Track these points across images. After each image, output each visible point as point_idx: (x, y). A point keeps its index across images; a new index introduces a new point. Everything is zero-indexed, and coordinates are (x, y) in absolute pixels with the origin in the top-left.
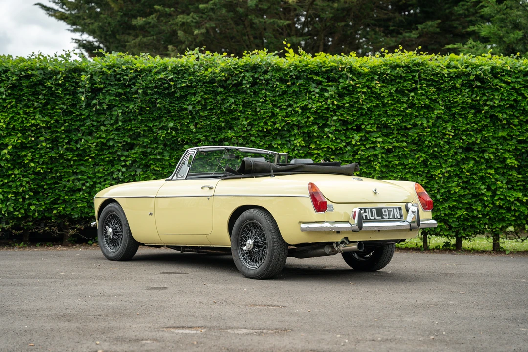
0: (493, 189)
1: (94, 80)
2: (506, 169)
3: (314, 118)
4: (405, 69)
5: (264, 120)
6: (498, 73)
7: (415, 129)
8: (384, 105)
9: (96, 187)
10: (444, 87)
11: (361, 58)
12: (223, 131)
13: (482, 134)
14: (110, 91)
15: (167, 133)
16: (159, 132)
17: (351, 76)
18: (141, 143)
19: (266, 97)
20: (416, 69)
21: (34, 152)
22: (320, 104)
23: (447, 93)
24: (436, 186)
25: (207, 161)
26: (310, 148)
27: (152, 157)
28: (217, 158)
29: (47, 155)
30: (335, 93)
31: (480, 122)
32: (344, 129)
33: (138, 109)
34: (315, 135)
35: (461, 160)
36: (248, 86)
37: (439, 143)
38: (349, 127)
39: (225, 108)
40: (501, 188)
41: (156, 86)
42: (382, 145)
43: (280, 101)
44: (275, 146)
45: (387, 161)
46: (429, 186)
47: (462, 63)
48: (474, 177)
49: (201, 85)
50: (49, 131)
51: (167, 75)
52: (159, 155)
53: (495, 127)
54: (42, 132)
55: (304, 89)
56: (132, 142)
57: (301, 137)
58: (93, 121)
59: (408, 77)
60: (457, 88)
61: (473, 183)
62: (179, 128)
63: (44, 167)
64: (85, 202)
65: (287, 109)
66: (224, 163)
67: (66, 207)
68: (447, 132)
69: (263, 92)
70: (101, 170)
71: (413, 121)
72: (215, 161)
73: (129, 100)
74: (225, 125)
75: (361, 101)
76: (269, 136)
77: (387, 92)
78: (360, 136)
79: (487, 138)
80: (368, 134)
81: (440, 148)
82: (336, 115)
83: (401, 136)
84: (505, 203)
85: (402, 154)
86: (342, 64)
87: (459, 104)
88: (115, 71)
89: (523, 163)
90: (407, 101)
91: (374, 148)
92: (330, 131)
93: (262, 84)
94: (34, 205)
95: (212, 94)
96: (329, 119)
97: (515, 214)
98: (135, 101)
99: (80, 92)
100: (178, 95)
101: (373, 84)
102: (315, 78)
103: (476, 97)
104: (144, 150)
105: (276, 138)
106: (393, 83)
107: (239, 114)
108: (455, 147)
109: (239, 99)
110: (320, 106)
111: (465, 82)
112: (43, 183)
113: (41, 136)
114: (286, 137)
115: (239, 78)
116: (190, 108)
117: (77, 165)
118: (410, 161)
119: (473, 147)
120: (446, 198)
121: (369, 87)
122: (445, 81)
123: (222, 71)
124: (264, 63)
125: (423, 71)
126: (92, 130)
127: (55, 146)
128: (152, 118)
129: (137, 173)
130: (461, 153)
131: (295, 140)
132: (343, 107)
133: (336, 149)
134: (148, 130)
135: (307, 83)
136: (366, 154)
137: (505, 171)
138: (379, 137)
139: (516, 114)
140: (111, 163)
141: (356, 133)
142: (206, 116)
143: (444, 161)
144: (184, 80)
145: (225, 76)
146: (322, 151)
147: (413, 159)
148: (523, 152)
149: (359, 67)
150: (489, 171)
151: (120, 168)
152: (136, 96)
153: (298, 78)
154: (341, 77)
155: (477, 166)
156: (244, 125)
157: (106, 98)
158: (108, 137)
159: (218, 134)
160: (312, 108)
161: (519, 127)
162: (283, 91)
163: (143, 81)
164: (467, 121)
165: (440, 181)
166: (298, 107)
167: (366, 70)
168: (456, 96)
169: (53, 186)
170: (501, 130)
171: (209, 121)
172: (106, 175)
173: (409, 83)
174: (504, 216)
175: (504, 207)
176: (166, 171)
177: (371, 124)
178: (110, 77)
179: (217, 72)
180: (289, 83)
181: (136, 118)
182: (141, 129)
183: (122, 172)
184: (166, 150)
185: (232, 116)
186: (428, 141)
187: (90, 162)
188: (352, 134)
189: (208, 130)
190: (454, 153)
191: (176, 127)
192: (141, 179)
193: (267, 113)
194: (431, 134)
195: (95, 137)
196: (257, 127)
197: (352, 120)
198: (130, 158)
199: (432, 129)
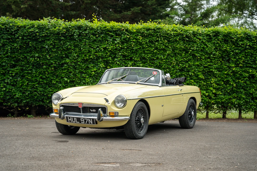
2: (199, 80)
3: (110, 54)
4: (153, 31)
5: (85, 54)
6: (195, 35)
8: (143, 48)
10: (171, 40)
11: (132, 24)
12: (64, 59)
13: (188, 63)
14: (4, 37)
15: (35, 59)
16: (30, 59)
17: (127, 33)
18: (20, 64)
19: (85, 42)
20: (158, 31)
22: (113, 47)
23: (173, 43)
25: (55, 74)
26: (107, 68)
27: (26, 72)
30: (120, 42)
31: (188, 57)
32: (124, 59)
33: (19, 47)
34: (110, 62)
35: (179, 75)
36: (77, 37)
37: (169, 67)
38: (127, 58)
39: (65, 47)
41: (29, 35)
43: (93, 44)
44: (90, 67)
47: (179, 29)
49: (52, 35)
51: (34, 30)
52: (30, 71)
53: (194, 60)
55: (105, 39)
56: (15, 63)
57: (103, 63)
59: (154, 35)
60: (177, 41)
65: (96, 49)
66: (63, 75)
68: (173, 62)
69: (84, 40)
71: (157, 56)
72: (60, 74)
73: (13, 42)
74: (65, 56)
75: (132, 46)
76: (87, 62)
77: (144, 42)
78: (132, 63)
79: (190, 65)
80: (135, 62)
81: (169, 69)
82: (121, 53)
83: (151, 63)
86: (123, 27)
88: (6, 26)
89: (206, 77)
90: (154, 46)
92: (118, 60)
93: (84, 36)
95: (58, 40)
96: (117, 54)
97: (202, 101)
98: (18, 42)
100: (40, 40)
101: (138, 37)
102: (110, 34)
103: (186, 45)
104: (22, 68)
105: (91, 63)
106: (147, 37)
107: (72, 51)
108: (176, 69)
109: (72, 43)
111: (181, 38)
114: (95, 63)
115: (72, 32)
116: (47, 47)
119: (184, 69)
121: (136, 39)
122: (172, 38)
123: (63, 28)
124: (85, 25)
125: (161, 32)
129: (18, 80)
130: (179, 72)
131: (100, 64)
132: (124, 49)
134: (24, 58)
135: (106, 36)
137: (198, 81)
138: (141, 64)
139: (203, 54)
140: (4, 74)
141: (130, 61)
142: (55, 51)
144: (43, 33)
145: (65, 31)
148: (206, 72)
149: (131, 29)
150: (191, 81)
151: (9, 77)
152: (18, 40)
153: (102, 33)
154: (122, 33)
156: (74, 57)
157: (1, 41)
158: (2, 61)
159: (61, 61)
160: (109, 48)
161: (205, 60)
162: (94, 40)
163: (21, 32)
164: (182, 57)
166: (102, 48)
167: (135, 31)
168: (177, 45)
170: (197, 61)
171: (57, 54)
173: (155, 37)
176: (33, 79)
177: (137, 57)
178: (3, 29)
179: (61, 29)
180: (97, 36)
181: (18, 51)
182: (21, 57)
183: (10, 79)
184: (34, 68)
185: (68, 51)
186: (164, 66)
188: (128, 62)
189: (56, 58)
190: (176, 72)
191: (40, 56)
192: (20, 83)
193: (86, 51)
194: (165, 63)
196: (81, 58)
197: (128, 55)
198: (15, 72)
199: (166, 60)
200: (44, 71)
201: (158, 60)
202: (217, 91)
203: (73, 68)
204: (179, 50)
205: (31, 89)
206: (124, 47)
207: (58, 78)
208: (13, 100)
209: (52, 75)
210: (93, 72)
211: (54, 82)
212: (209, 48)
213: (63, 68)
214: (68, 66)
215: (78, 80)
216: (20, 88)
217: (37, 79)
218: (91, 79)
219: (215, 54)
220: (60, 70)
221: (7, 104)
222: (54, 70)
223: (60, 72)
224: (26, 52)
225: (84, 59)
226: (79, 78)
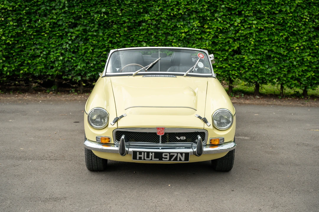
3: (208, 6)
5: (171, 7)
7: (280, 14)
9: (50, 55)
12: (142, 15)
15: (101, 16)
16: (95, 16)
18: (82, 23)
21: (5, 28)
24: (294, 56)
25: (130, 37)
26: (204, 28)
27: (90, 33)
28: (137, 34)
29: (14, 30)
32: (229, 14)
34: (208, 18)
35: (313, 36)
37: (298, 25)
38: (233, 12)
42: (256, 26)
44: (179, 26)
45: (259, 37)
46: (289, 55)
50: (15, 13)
52: (95, 32)
54: (9, 14)
56: (76, 22)
57: (198, 20)
58: (47, 6)
62: (110, 12)
63: (12, 39)
64: (43, 65)
66: (141, 38)
67: (30, 68)
68: (305, 17)
70: (54, 42)
71: (279, 8)
72: (136, 37)
74: (143, 10)
76: (174, 19)
78: (240, 20)
80: (246, 17)
81: (298, 28)
82: (223, 4)
83: (270, 19)
85: (271, 32)
91: (250, 28)
92: (219, 16)
94: (7, 66)
96: (219, 7)
104: (84, 28)
105: (180, 20)
107: (153, 3)
108: (310, 27)
112: (12, 52)
113: (9, 17)
114: (187, 20)
117: (36, 38)
118: (276, 37)
120: (300, 64)
126: (46, 13)
127: (20, 24)
128: (90, 5)
129: (80, 45)
130: (313, 32)
131: (193, 22)
133: (223, 29)
134: (87, 13)
138: (255, 20)
140: (61, 37)
141: (238, 17)
143: (300, 37)
146: (213, 30)
147: (278, 36)
151: (67, 41)
156: (157, 11)
158: (58, 18)
159: (138, 18)
165: (297, 51)
169: (20, 53)
171: (131, 8)
172: (57, 46)
176: (100, 43)
177: (249, 10)
181: (78, 5)
182: (82, 13)
183: (69, 44)
184: (100, 28)
185: (148, 4)
186: (290, 23)
187: (45, 36)
188: (234, 18)
189: (130, 14)
190: (308, 32)
191: (107, 12)
192: (82, 49)
193: (173, 2)
194: (292, 18)
195: (48, 18)
196: (166, 13)
197: (235, 7)
198: (75, 34)
199: (293, 14)
200: (115, 33)
201: (282, 14)
203: (155, 27)
205: (98, 57)
207: (135, 42)
208: (75, 72)
209: (125, 38)
210: (183, 34)
213: (141, 28)
214: (148, 25)
216: (83, 55)
217: (104, 44)
220: (136, 31)
221: (68, 78)
222: (129, 31)
223: (136, 34)
224: (89, 6)
225: (170, 15)
226: (164, 43)
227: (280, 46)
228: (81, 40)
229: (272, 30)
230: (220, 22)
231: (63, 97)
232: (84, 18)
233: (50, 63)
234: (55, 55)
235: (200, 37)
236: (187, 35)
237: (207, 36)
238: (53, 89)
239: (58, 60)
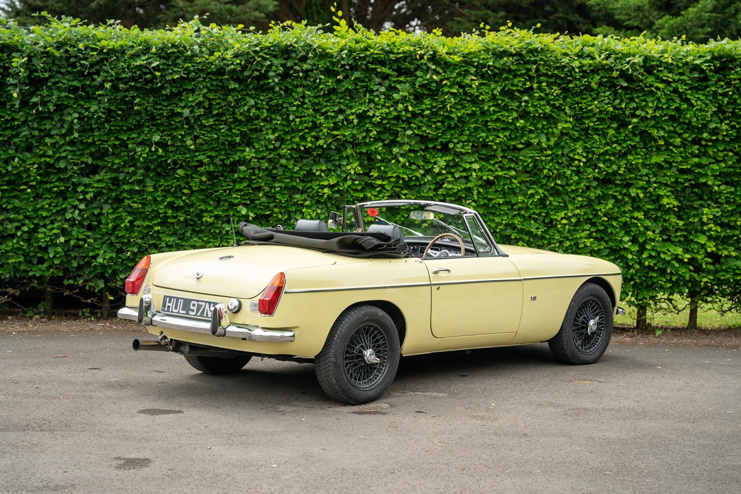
0: (641, 241)
1: (34, 65)
2: (661, 211)
3: (377, 132)
4: (515, 58)
5: (301, 134)
6: (654, 67)
7: (529, 150)
8: (483, 113)
9: (38, 233)
10: (574, 88)
11: (450, 38)
12: (238, 148)
13: (628, 160)
14: (60, 84)
15: (150, 150)
16: (137, 150)
17: (434, 67)
18: (109, 165)
19: (303, 97)
20: (532, 59)
22: (387, 110)
23: (578, 96)
24: (557, 237)
25: (212, 194)
26: (370, 176)
27: (126, 187)
28: (227, 189)
30: (410, 94)
31: (626, 141)
32: (422, 150)
33: (103, 113)
34: (379, 157)
35: (595, 197)
36: (276, 80)
37: (564, 172)
38: (431, 146)
39: (241, 114)
40: (653, 240)
41: (133, 76)
42: (479, 174)
43: (325, 104)
44: (318, 173)
45: (485, 198)
46: (547, 237)
47: (601, 50)
48: (614, 223)
49: (203, 77)
51: (150, 61)
52: (137, 185)
53: (647, 149)
56: (95, 162)
57: (357, 160)
58: (33, 129)
59: (520, 70)
60: (592, 90)
61: (612, 233)
62: (169, 144)
64: (22, 254)
65: (336, 117)
66: (238, 198)
68: (576, 157)
69: (300, 90)
70: (47, 206)
71: (525, 139)
72: (224, 194)
73: (90, 98)
74: (240, 139)
75: (448, 106)
76: (308, 158)
77: (487, 93)
78: (446, 161)
79: (634, 166)
80: (458, 156)
81: (565, 179)
82: (410, 128)
83: (507, 160)
84: (658, 262)
85: (508, 188)
86: (420, 48)
87: (595, 114)
88: (67, 51)
89: (685, 203)
90: (517, 107)
91: (466, 178)
92: (401, 152)
93: (298, 77)
95: (220, 90)
96: (400, 133)
97: (671, 278)
98: (100, 100)
99: (11, 85)
100: (166, 92)
101: (467, 80)
102: (379, 70)
103: (621, 102)
104: (113, 175)
105: (319, 161)
106: (497, 79)
107: (262, 124)
108: (588, 178)
109: (262, 100)
110: (387, 114)
111: (604, 80)
114: (334, 160)
115: (262, 66)
116: (186, 112)
117: (7, 198)
118: (520, 198)
119: (613, 179)
121: (460, 86)
122: (576, 78)
123: (236, 56)
124: (302, 44)
125: (542, 63)
126: (31, 143)
128: (127, 126)
129: (103, 212)
130: (595, 188)
131: (348, 165)
132: (422, 116)
133: (410, 179)
134: (121, 145)
135: (366, 77)
136: (455, 187)
137: (659, 214)
138: (475, 161)
139: (678, 130)
140: (63, 195)
141: (441, 155)
142: (211, 125)
143: (570, 199)
144: (176, 69)
145: (240, 64)
146: (389, 181)
147: (525, 195)
148: (686, 187)
149: (447, 53)
150: (636, 214)
151: (76, 203)
152: (100, 92)
153: (353, 68)
154: (418, 68)
155: (619, 208)
156: (270, 141)
157: (52, 94)
158: (57, 155)
159: (230, 154)
160: (374, 116)
161: (682, 149)
162: (330, 89)
163: (111, 69)
164: (606, 139)
165: (564, 228)
166: (353, 114)
167: (457, 59)
168: (591, 101)
170: (655, 154)
171: (216, 134)
172: (53, 213)
173: (522, 80)
174: (655, 281)
175: (656, 268)
176: (148, 209)
177: (463, 142)
178: (60, 60)
179: (228, 57)
180: (340, 77)
182: (110, 143)
183: (79, 209)
184: (148, 176)
185: (252, 125)
186: (548, 169)
187: (28, 194)
188: (434, 157)
189: (214, 147)
190: (585, 188)
191: (164, 142)
192: (109, 221)
193: (305, 123)
194: (552, 159)
195: (35, 154)
196: (289, 144)
197: (434, 135)
198: (92, 188)
199: (554, 151)
200: (179, 186)
201: (531, 150)
202: (720, 247)
203: (267, 175)
204: (599, 119)
205: (142, 238)
206: (423, 111)
207: (222, 206)
208: (92, 270)
209: (202, 197)
210: (326, 190)
211: (208, 220)
212: (697, 109)
213: (236, 176)
214: (251, 171)
215: (281, 213)
216: (111, 234)
217: (157, 211)
218: (319, 211)
219: (716, 128)
220: (225, 182)
221: (76, 283)
222: (210, 183)
223: (225, 188)
224: (125, 128)
225: (298, 150)
226: (285, 207)
227: (530, 217)
228: (106, 202)
229: (512, 183)
230: (404, 166)
231: (64, 326)
232: (113, 154)
233: (37, 250)
234: (48, 234)
235: (362, 196)
236: (333, 193)
237: (376, 194)
238: (42, 310)
239: (56, 245)
